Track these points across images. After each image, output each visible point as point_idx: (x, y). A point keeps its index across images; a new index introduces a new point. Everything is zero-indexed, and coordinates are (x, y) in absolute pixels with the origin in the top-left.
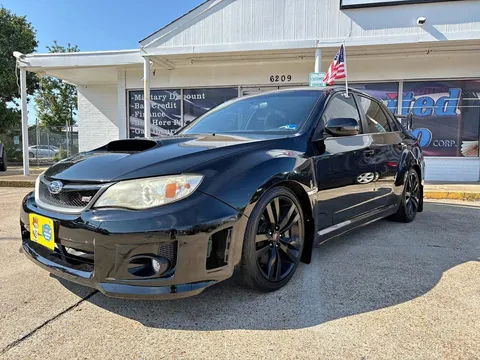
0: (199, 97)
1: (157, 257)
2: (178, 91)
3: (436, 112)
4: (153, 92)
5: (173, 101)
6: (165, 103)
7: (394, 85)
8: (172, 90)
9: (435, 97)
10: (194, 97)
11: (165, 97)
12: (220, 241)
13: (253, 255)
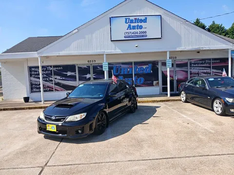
0: (60, 68)
1: (80, 130)
2: (51, 66)
3: (145, 72)
4: (43, 67)
5: (49, 70)
6: (46, 71)
7: (130, 63)
8: (48, 66)
9: (144, 67)
10: (58, 68)
11: (45, 69)
12: (91, 126)
13: (97, 127)
